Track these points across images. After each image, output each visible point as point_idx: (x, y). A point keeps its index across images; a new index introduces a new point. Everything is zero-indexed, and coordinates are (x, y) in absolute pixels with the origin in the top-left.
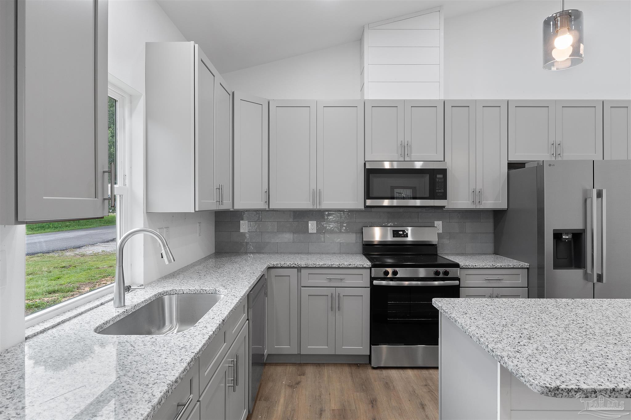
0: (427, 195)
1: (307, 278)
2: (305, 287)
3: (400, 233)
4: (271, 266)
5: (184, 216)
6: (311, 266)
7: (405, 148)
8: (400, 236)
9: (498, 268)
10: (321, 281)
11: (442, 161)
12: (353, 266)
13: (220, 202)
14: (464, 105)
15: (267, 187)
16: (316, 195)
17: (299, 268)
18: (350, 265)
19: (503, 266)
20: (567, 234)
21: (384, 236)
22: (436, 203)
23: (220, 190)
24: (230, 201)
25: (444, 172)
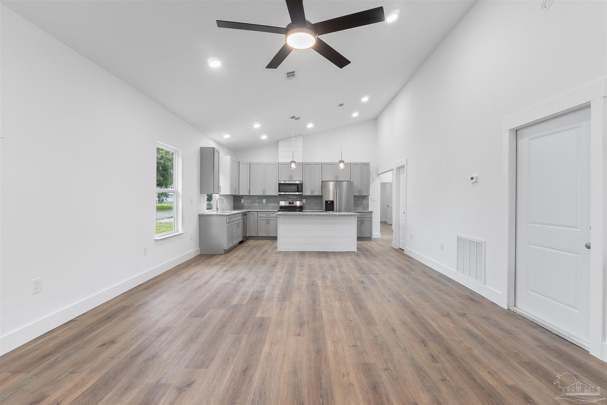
0: (297, 191)
1: (260, 215)
2: (259, 217)
4: (249, 211)
6: (261, 211)
7: (291, 177)
8: (291, 204)
10: (264, 215)
11: (302, 181)
12: (273, 211)
13: (235, 192)
14: (309, 164)
16: (264, 191)
17: (258, 212)
20: (329, 202)
21: (286, 204)
22: (299, 193)
23: (235, 190)
24: (238, 193)
25: (302, 184)
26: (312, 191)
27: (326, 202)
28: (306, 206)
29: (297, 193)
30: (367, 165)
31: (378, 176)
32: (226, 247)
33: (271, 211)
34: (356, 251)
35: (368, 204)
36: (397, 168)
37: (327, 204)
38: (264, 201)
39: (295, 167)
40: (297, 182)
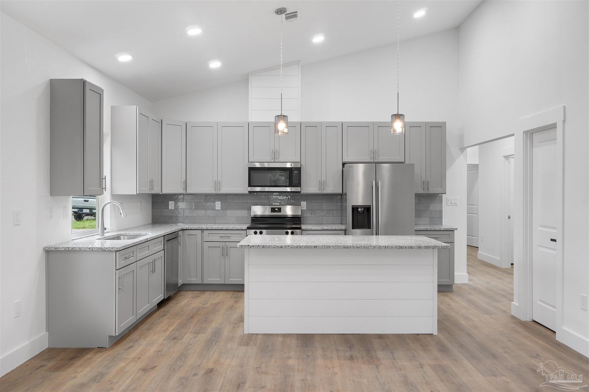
0: (287, 184)
1: (207, 235)
2: (206, 242)
3: (276, 209)
4: (185, 228)
5: (130, 197)
6: (209, 229)
7: (275, 153)
8: (276, 211)
9: (326, 230)
10: (216, 238)
11: (299, 162)
12: (236, 229)
13: (152, 189)
14: (314, 126)
15: (185, 179)
16: (217, 184)
17: (202, 230)
18: (234, 228)
19: (329, 229)
20: (361, 208)
21: (264, 211)
22: (294, 189)
23: (152, 182)
24: (160, 188)
25: (299, 169)
26: (322, 184)
27: (355, 209)
28: (308, 215)
29: (288, 189)
30: (440, 127)
31: (462, 152)
32: (115, 330)
33: (231, 227)
34: (435, 333)
35: (441, 212)
36: (526, 133)
37: (355, 212)
38: (218, 205)
39: (286, 130)
40: (288, 165)
